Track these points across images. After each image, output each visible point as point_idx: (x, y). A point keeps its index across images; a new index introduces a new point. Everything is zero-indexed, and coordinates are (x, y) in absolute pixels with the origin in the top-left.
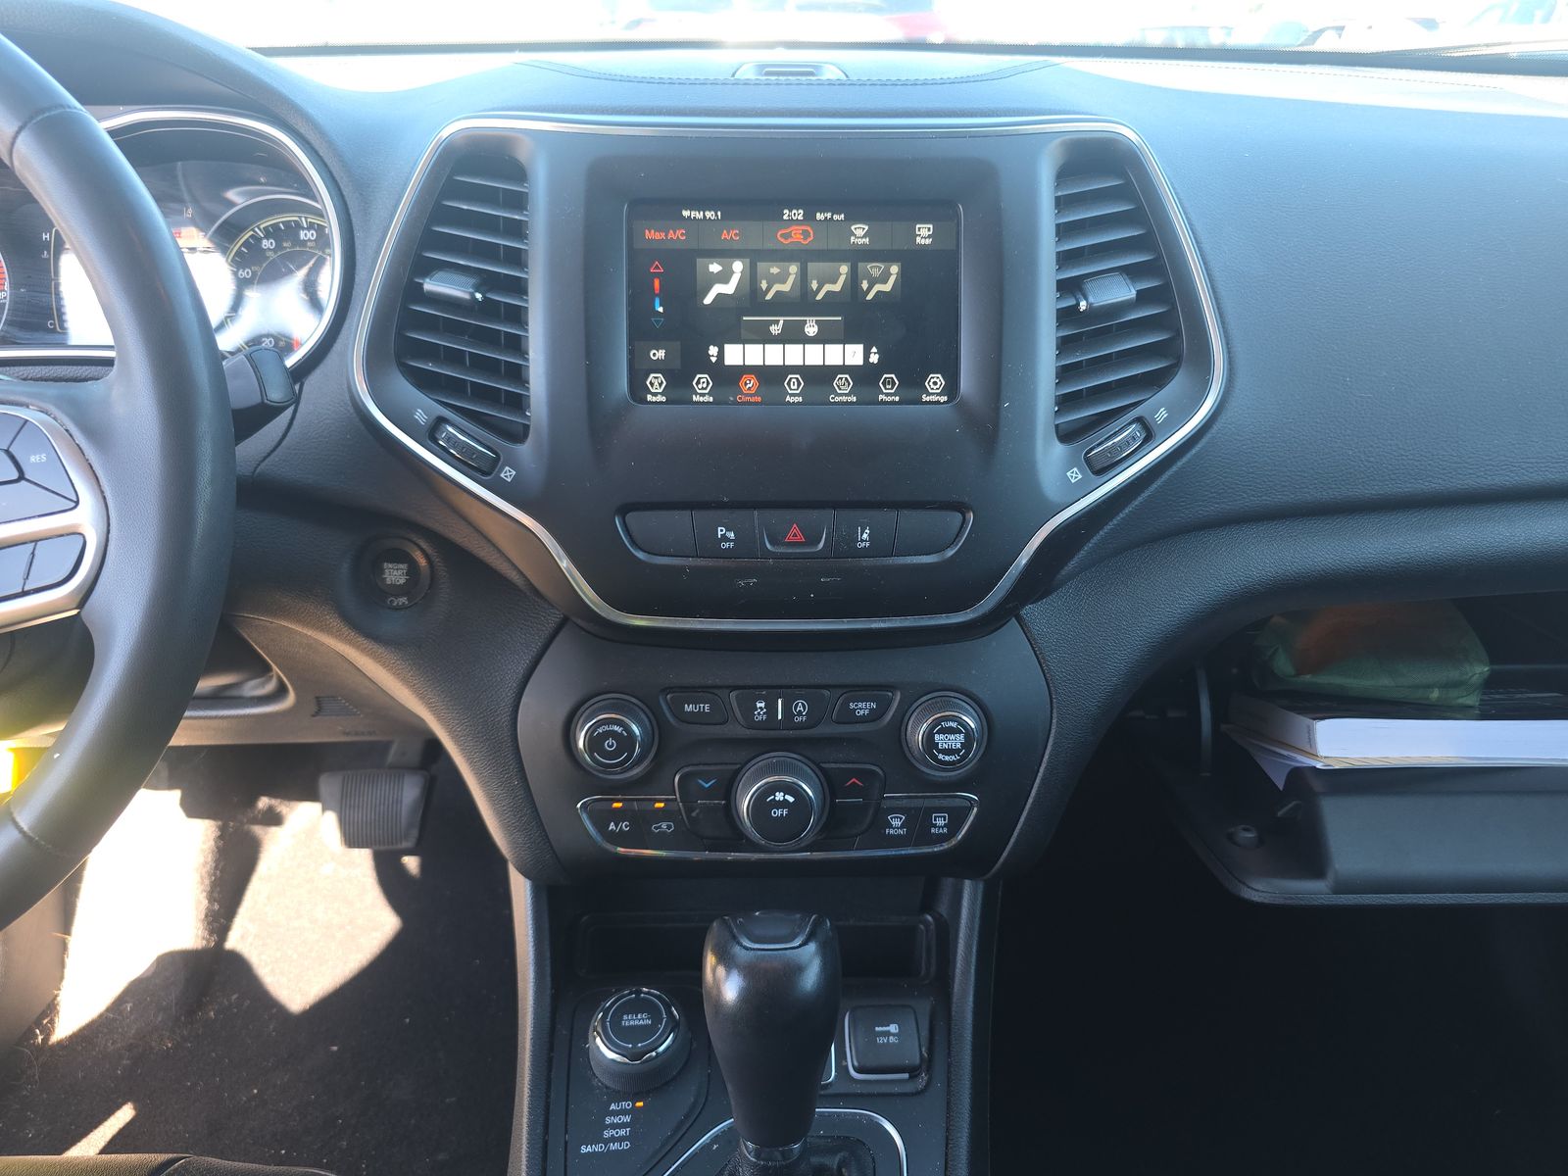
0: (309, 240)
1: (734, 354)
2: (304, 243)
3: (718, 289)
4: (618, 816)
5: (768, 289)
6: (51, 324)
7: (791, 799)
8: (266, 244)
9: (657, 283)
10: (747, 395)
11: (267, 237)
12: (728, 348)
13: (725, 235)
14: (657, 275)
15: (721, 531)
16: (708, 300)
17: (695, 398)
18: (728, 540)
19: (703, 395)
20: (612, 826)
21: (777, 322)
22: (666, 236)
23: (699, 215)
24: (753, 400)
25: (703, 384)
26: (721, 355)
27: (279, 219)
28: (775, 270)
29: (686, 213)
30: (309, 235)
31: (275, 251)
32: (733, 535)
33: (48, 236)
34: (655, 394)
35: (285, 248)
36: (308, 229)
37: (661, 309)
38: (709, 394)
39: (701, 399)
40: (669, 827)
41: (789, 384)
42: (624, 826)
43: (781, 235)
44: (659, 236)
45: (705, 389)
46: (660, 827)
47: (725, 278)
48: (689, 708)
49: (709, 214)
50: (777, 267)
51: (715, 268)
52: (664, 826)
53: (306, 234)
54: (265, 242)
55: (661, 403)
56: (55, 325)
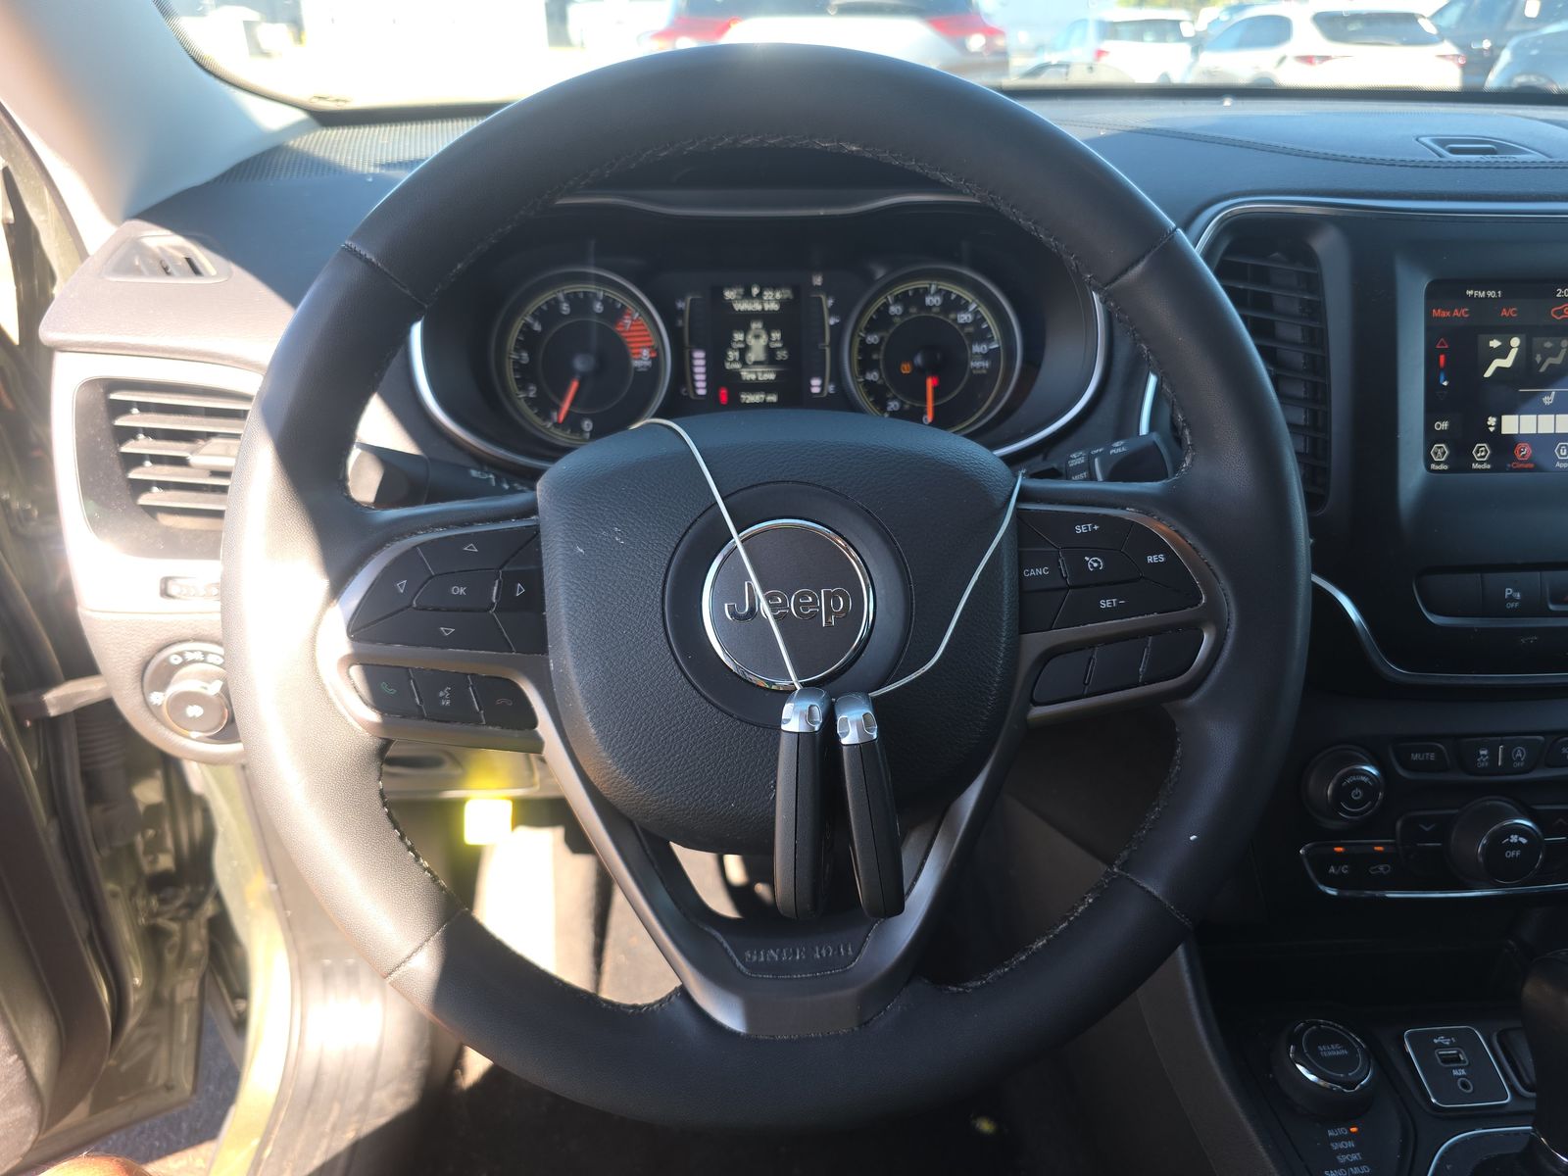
0: (934, 305)
1: (1510, 425)
2: (929, 309)
3: (1497, 363)
4: (1339, 860)
5: (1542, 362)
6: (685, 392)
7: (1524, 841)
8: (893, 310)
9: (1442, 357)
10: (1521, 462)
11: (895, 304)
12: (1505, 418)
13: (1504, 313)
14: (1442, 351)
15: (1508, 592)
16: (1488, 374)
17: (1475, 466)
18: (1515, 600)
19: (1481, 463)
20: (1332, 870)
21: (1549, 394)
22: (1452, 314)
23: (1482, 294)
24: (1526, 466)
25: (1482, 452)
26: (1499, 425)
28: (1548, 345)
29: (1470, 293)
31: (901, 316)
32: (1519, 595)
33: (683, 305)
34: (1438, 463)
35: (911, 314)
36: (935, 295)
37: (1445, 383)
38: (1487, 462)
39: (1480, 467)
40: (1386, 869)
41: (1559, 451)
42: (1344, 869)
43: (1555, 312)
44: (1445, 314)
45: (1484, 457)
46: (1377, 869)
47: (1503, 353)
48: (1415, 757)
49: (1491, 294)
50: (1551, 342)
51: (1495, 344)
52: (1381, 868)
53: (932, 300)
54: (892, 308)
55: (1443, 471)
56: (688, 392)
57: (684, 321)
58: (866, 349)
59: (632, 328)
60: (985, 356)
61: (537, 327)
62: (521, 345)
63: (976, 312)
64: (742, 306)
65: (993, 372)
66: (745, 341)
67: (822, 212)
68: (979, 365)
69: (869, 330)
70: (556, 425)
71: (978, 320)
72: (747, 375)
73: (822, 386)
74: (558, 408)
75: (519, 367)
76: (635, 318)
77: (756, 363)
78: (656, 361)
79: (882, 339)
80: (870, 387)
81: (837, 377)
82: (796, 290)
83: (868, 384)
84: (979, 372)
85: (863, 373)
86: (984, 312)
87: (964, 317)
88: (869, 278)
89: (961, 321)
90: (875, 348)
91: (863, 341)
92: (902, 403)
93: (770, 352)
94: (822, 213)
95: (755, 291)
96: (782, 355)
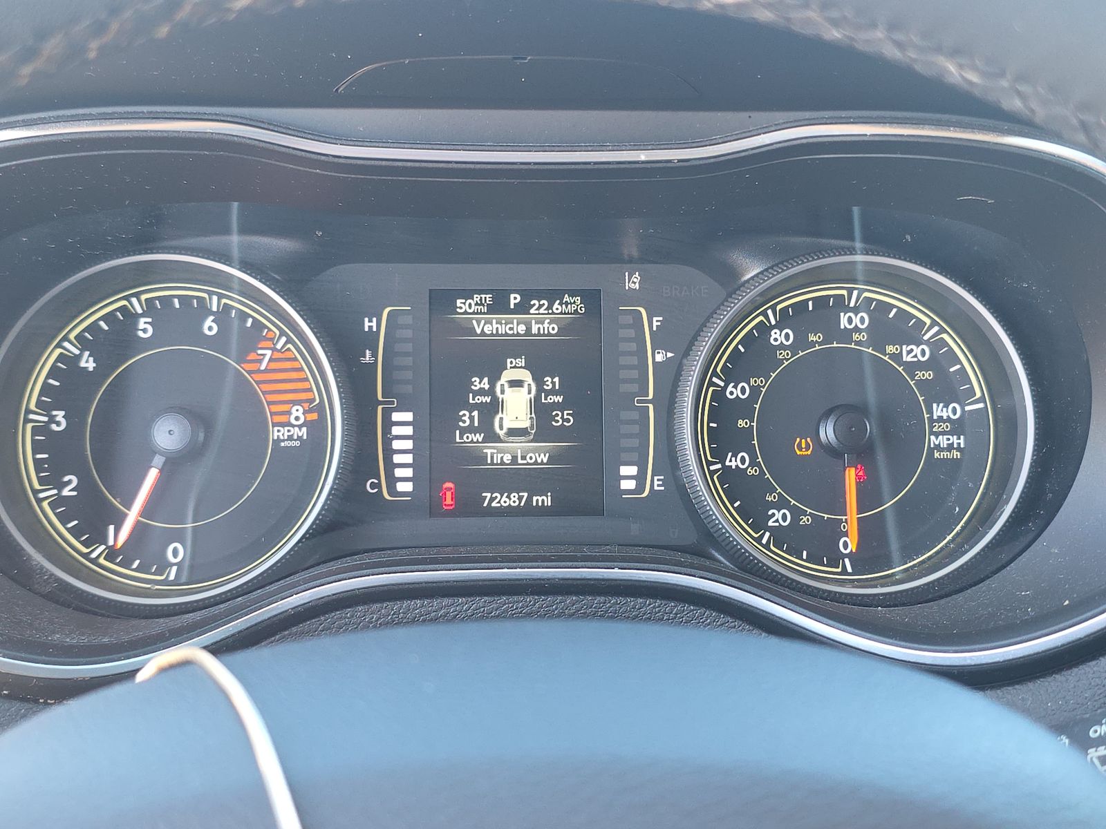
0: (856, 329)
2: (847, 335)
6: (373, 486)
8: (777, 337)
11: (780, 326)
27: (808, 295)
30: (856, 320)
31: (794, 348)
33: (374, 324)
35: (813, 344)
36: (856, 310)
53: (850, 320)
54: (775, 334)
56: (378, 486)
57: (375, 355)
58: (723, 410)
59: (274, 366)
60: (957, 427)
61: (88, 363)
62: (53, 398)
63: (937, 344)
64: (491, 326)
65: (974, 453)
66: (491, 392)
67: (643, 156)
68: (942, 443)
69: (731, 375)
70: (111, 555)
71: (940, 360)
72: (498, 455)
73: (640, 478)
74: (119, 522)
75: (46, 439)
76: (279, 346)
77: (513, 432)
78: (317, 429)
79: (755, 390)
80: (733, 483)
81: (670, 461)
82: (592, 298)
83: (728, 475)
84: (945, 454)
85: (719, 455)
86: (951, 341)
87: (915, 353)
88: (729, 280)
89: (907, 358)
90: (743, 408)
91: (719, 395)
92: (796, 513)
93: (540, 410)
94: (643, 158)
95: (514, 299)
96: (564, 418)
